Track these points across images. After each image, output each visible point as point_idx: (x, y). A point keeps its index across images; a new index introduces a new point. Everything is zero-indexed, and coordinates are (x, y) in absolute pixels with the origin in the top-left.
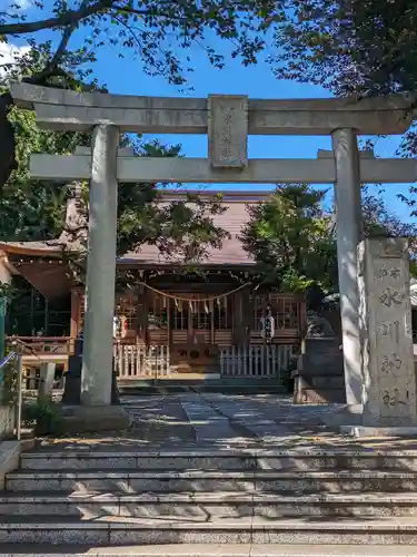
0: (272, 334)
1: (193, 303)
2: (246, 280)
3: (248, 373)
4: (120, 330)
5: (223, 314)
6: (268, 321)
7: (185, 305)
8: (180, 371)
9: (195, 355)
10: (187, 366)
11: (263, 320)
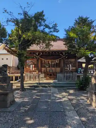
0: (71, 69)
1: (50, 61)
2: (64, 56)
3: (65, 79)
4: (32, 68)
5: (58, 64)
6: (70, 66)
7: (48, 62)
8: (47, 79)
9: (51, 75)
10: (49, 78)
11: (68, 65)
